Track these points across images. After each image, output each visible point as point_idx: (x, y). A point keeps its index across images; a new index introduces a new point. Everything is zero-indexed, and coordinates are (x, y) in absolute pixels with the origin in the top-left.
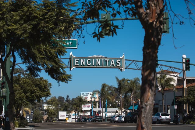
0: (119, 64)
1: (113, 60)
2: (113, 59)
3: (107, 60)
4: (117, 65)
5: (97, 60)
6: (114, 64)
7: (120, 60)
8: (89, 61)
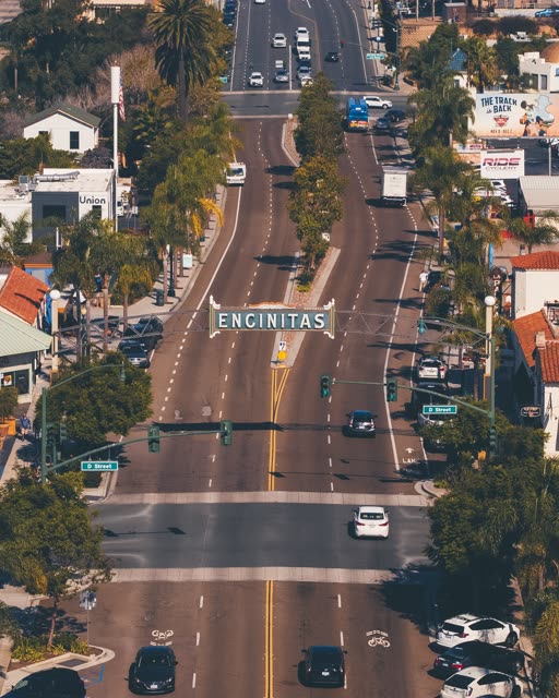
0: (319, 324)
1: (306, 316)
2: (306, 312)
3: (293, 315)
4: (317, 326)
5: (269, 315)
6: (308, 324)
7: (322, 315)
8: (251, 317)
